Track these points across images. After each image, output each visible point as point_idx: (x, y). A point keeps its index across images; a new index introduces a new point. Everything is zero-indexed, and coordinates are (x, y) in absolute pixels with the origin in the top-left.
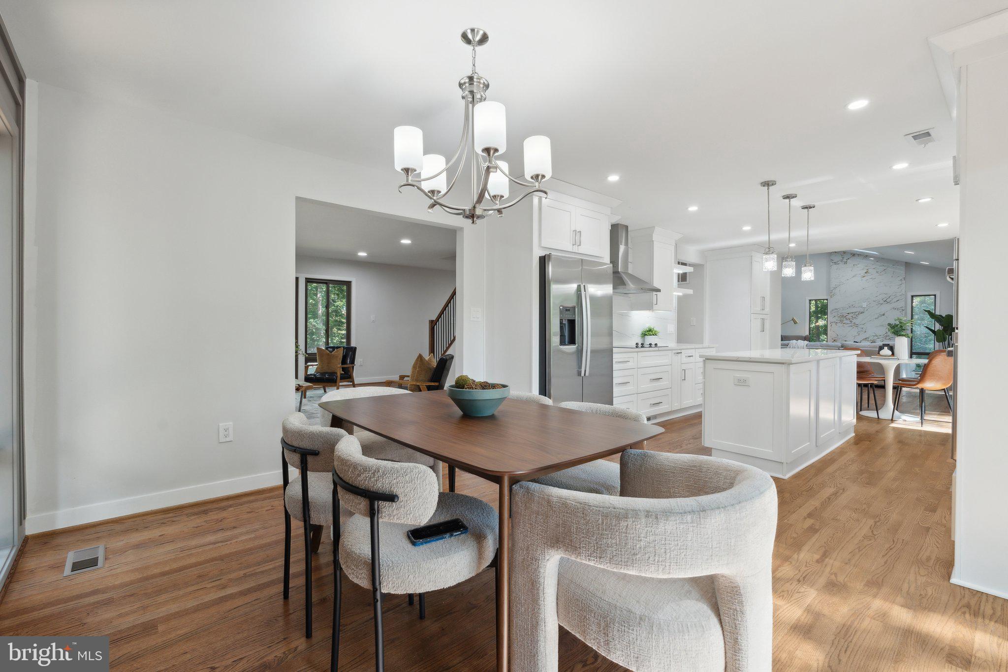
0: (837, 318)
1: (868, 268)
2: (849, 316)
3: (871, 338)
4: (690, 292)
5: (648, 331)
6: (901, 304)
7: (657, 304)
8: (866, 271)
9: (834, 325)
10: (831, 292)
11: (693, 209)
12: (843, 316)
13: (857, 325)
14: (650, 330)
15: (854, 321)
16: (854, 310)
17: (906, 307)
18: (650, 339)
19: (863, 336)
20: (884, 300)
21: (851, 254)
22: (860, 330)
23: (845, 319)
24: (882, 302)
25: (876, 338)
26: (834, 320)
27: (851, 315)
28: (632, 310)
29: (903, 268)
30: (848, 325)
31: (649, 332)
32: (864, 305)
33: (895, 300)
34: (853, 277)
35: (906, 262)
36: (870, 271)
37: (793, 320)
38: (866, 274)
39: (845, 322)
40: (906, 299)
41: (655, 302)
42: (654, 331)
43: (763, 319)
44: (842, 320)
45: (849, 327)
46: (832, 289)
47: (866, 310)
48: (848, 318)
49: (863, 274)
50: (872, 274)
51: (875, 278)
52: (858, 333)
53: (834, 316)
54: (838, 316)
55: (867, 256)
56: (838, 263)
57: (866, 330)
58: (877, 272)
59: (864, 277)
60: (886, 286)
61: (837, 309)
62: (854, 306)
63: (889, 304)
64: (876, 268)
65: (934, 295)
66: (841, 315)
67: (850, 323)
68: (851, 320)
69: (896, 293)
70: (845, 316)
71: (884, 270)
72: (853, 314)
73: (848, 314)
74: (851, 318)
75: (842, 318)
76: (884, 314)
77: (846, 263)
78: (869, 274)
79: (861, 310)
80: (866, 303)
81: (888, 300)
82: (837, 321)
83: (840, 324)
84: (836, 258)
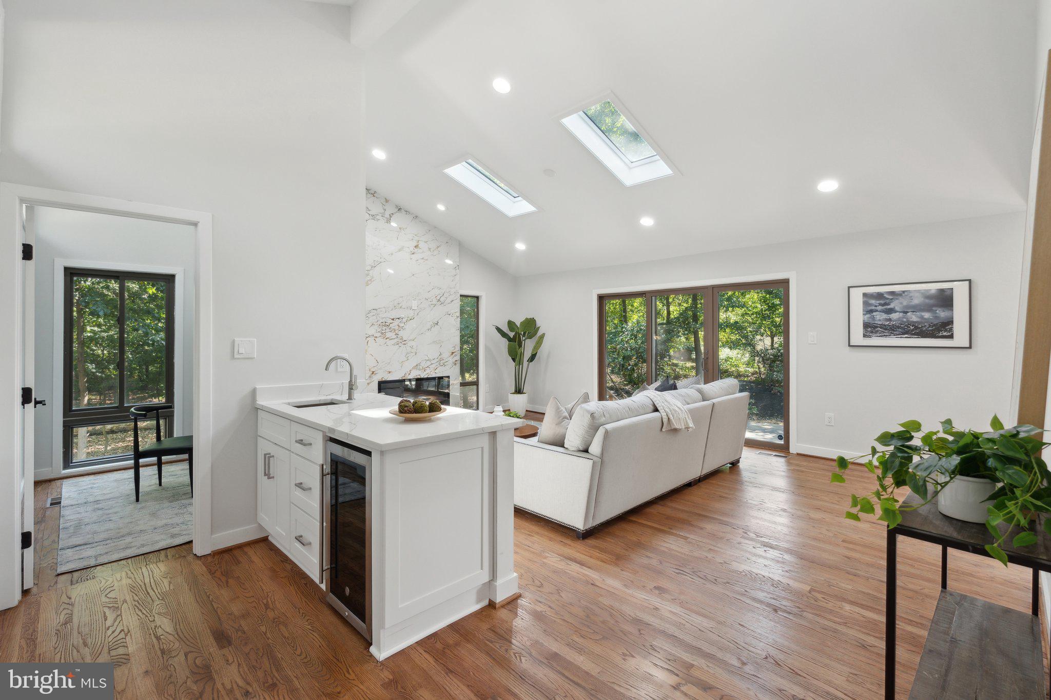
0: (376, 327)
1: (418, 239)
2: (394, 325)
3: (424, 365)
8: (415, 244)
9: (371, 340)
13: (404, 342)
15: (401, 333)
16: (400, 314)
19: (414, 361)
20: (438, 298)
21: (397, 206)
22: (409, 349)
23: (388, 330)
24: (435, 302)
25: (429, 363)
26: (372, 331)
27: (397, 322)
29: (456, 249)
30: (393, 341)
32: (414, 305)
33: (449, 300)
34: (400, 250)
35: (459, 241)
36: (421, 245)
38: (416, 250)
39: (388, 335)
44: (383, 332)
45: (394, 345)
46: (369, 268)
47: (416, 314)
48: (393, 328)
49: (412, 249)
50: (423, 252)
51: (427, 260)
52: (407, 356)
53: (373, 324)
54: (379, 323)
55: (417, 217)
56: (378, 217)
57: (416, 350)
58: (430, 249)
59: (413, 254)
60: (439, 274)
61: (376, 310)
62: (401, 305)
63: (442, 305)
64: (428, 243)
65: (477, 298)
66: (382, 323)
67: (395, 337)
68: (397, 332)
69: (451, 288)
70: (388, 324)
71: (438, 247)
72: (400, 320)
73: (392, 321)
74: (397, 328)
75: (384, 328)
76: (438, 322)
77: (388, 221)
78: (420, 251)
79: (411, 313)
80: (416, 302)
81: (442, 299)
82: (379, 335)
83: (380, 341)
84: (374, 207)
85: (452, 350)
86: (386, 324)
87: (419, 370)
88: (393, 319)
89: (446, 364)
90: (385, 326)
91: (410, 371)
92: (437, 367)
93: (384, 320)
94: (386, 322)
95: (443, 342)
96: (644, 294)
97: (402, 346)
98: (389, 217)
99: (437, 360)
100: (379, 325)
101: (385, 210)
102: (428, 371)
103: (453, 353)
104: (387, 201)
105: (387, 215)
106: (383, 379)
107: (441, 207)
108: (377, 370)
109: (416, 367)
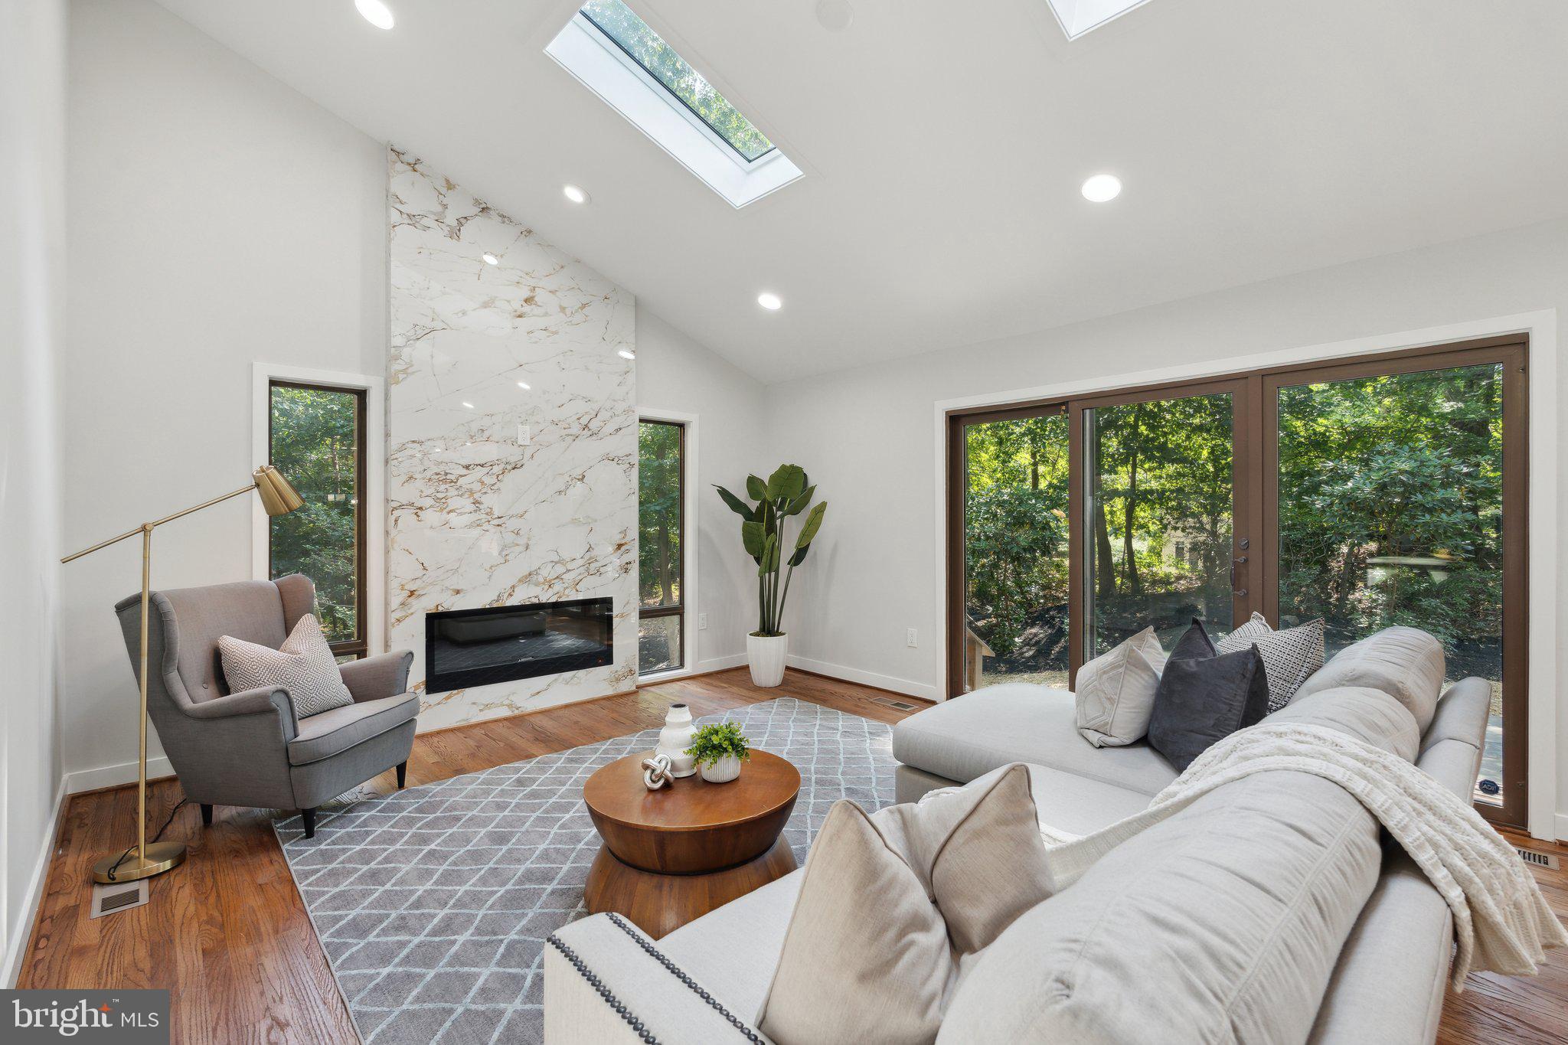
0: (419, 484)
1: (533, 282)
2: (469, 480)
3: (547, 572)
6: (625, 444)
8: (526, 294)
9: (406, 515)
12: (444, 478)
13: (495, 520)
15: (488, 500)
16: (489, 452)
19: (521, 565)
20: (584, 421)
21: (477, 202)
22: (510, 538)
23: (452, 492)
24: (575, 429)
25: (560, 569)
27: (479, 472)
30: (467, 519)
32: (524, 433)
33: (610, 427)
34: (485, 306)
35: (636, 297)
36: (541, 296)
38: (527, 308)
39: (454, 503)
44: (440, 495)
45: (470, 526)
46: (400, 342)
47: (528, 455)
48: (469, 486)
49: (517, 305)
50: (546, 314)
51: (556, 333)
52: (504, 553)
53: (411, 478)
54: (428, 474)
55: (530, 232)
56: (425, 222)
57: (529, 539)
58: (563, 309)
59: (520, 316)
61: (421, 443)
62: (486, 434)
63: (594, 437)
64: (557, 293)
65: (681, 426)
66: (437, 474)
67: (473, 508)
68: (476, 496)
69: (614, 401)
70: (453, 477)
71: (584, 306)
72: (485, 470)
73: (464, 472)
74: (477, 486)
75: (442, 487)
76: (584, 477)
77: (455, 233)
78: (537, 311)
79: (513, 454)
80: (527, 428)
81: (593, 425)
82: (428, 502)
83: (431, 517)
84: (415, 196)
85: (618, 538)
86: (449, 477)
87: (537, 584)
88: (467, 467)
89: (602, 570)
90: (444, 481)
91: (513, 587)
92: (580, 577)
93: (441, 469)
94: (446, 474)
95: (596, 521)
96: (1063, 404)
97: (492, 529)
98: (455, 223)
99: (581, 562)
100: (430, 480)
101: (445, 207)
102: (558, 587)
103: (620, 546)
104: (450, 186)
105: (451, 219)
106: (440, 609)
107: (574, 195)
108: (423, 588)
109: (528, 578)
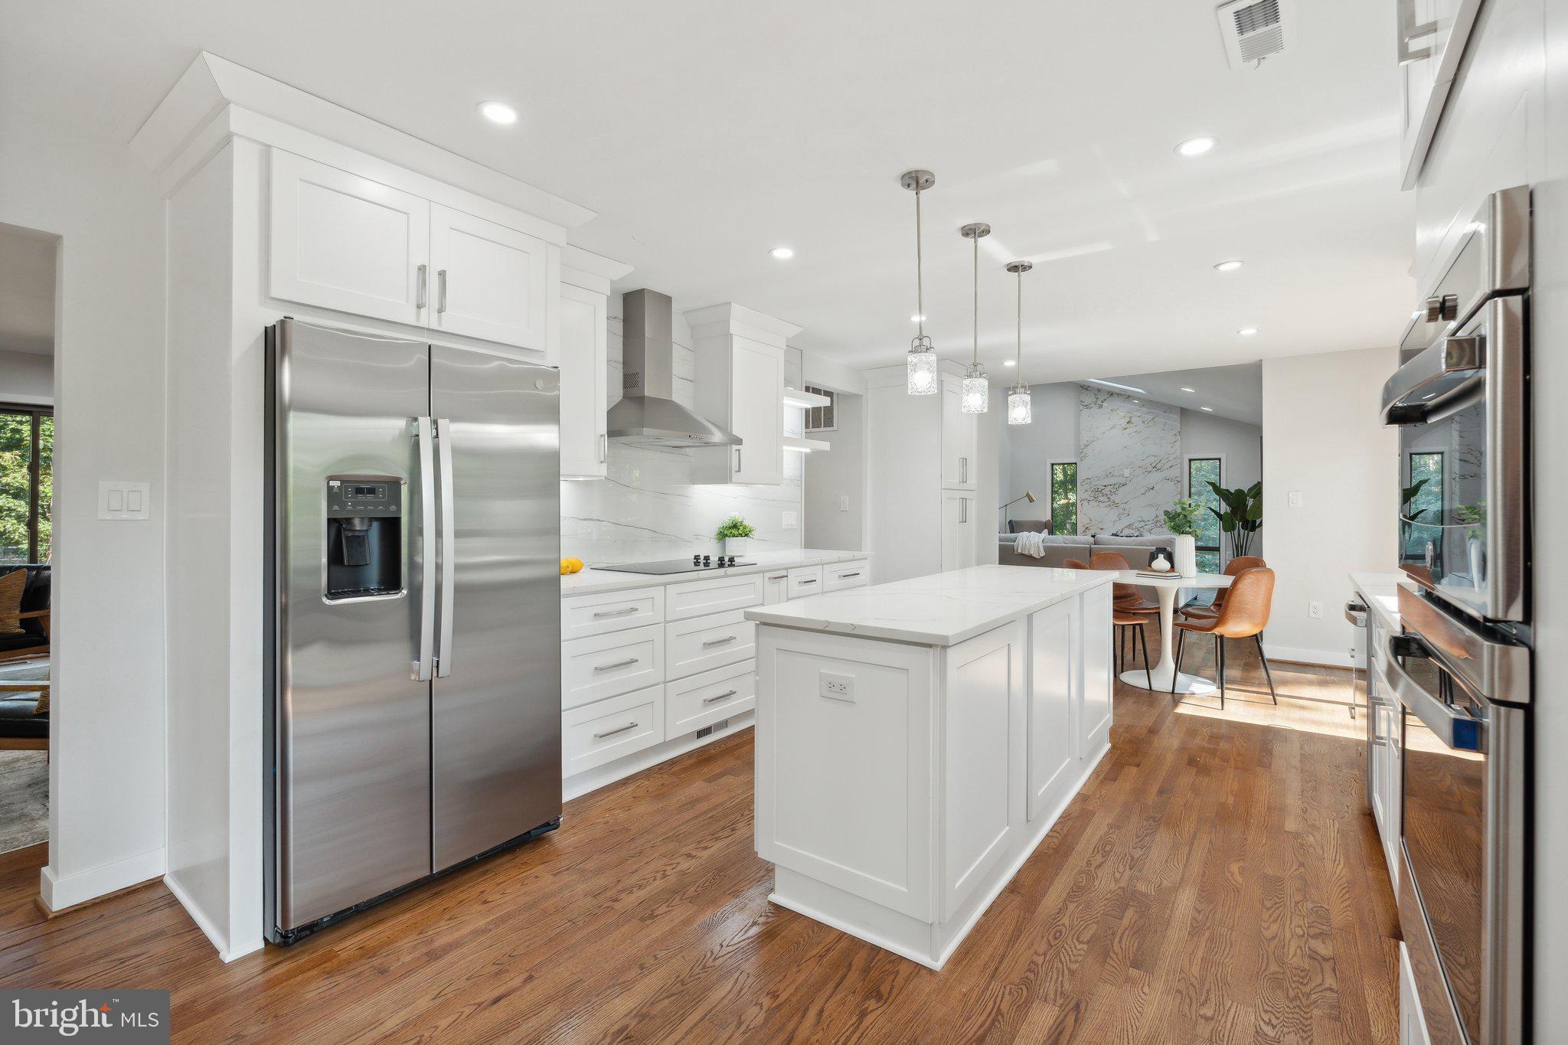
0: (1088, 493)
1: (1130, 415)
2: (1107, 491)
3: (1136, 525)
4: (825, 446)
5: (730, 528)
6: (1175, 473)
7: (739, 471)
8: (1128, 420)
9: (1085, 503)
10: (1080, 451)
11: (783, 253)
12: (1097, 490)
13: (1116, 505)
14: (735, 526)
15: (1113, 498)
16: (1112, 481)
17: (1182, 476)
18: (735, 546)
19: (1126, 521)
20: (1153, 465)
21: (1109, 393)
22: (1121, 511)
23: (1100, 495)
24: (1150, 468)
25: (1143, 524)
26: (1086, 496)
27: (1109, 488)
28: (694, 482)
29: (1176, 417)
30: (1106, 504)
31: (734, 530)
32: (1127, 473)
33: (1167, 466)
34: (1111, 428)
35: (1181, 408)
36: (1134, 420)
37: (1028, 495)
38: (1128, 425)
39: (1101, 499)
40: (1182, 464)
41: (735, 467)
42: (741, 528)
43: (964, 500)
44: (1096, 496)
45: (1106, 507)
46: (1083, 447)
47: (1129, 480)
48: (1106, 493)
49: (1124, 425)
50: (1136, 426)
51: (1141, 432)
54: (1092, 489)
55: (1129, 396)
56: (1091, 406)
58: (1143, 422)
59: (1125, 429)
60: (1155, 444)
61: (1090, 478)
62: (1112, 474)
63: (1159, 471)
64: (1142, 416)
65: (1219, 460)
66: (1095, 489)
67: (1107, 500)
68: (1108, 496)
69: (1170, 454)
70: (1100, 490)
71: (1154, 418)
72: (1112, 487)
73: (1104, 488)
74: (1109, 493)
75: (1096, 493)
76: (1154, 488)
77: (1101, 406)
78: (1133, 425)
79: (1123, 480)
80: (1128, 470)
81: (1159, 466)
82: (1091, 499)
83: (1093, 503)
84: (1088, 399)
87: (1132, 529)
88: (1105, 486)
89: (1163, 526)
92: (1152, 528)
93: (1097, 487)
95: (1159, 505)
97: (1115, 508)
98: (1101, 403)
99: (1152, 522)
100: (1092, 491)
101: (1097, 398)
105: (1099, 402)
108: (1090, 527)
109: (1128, 526)
